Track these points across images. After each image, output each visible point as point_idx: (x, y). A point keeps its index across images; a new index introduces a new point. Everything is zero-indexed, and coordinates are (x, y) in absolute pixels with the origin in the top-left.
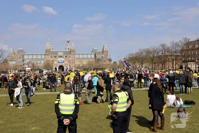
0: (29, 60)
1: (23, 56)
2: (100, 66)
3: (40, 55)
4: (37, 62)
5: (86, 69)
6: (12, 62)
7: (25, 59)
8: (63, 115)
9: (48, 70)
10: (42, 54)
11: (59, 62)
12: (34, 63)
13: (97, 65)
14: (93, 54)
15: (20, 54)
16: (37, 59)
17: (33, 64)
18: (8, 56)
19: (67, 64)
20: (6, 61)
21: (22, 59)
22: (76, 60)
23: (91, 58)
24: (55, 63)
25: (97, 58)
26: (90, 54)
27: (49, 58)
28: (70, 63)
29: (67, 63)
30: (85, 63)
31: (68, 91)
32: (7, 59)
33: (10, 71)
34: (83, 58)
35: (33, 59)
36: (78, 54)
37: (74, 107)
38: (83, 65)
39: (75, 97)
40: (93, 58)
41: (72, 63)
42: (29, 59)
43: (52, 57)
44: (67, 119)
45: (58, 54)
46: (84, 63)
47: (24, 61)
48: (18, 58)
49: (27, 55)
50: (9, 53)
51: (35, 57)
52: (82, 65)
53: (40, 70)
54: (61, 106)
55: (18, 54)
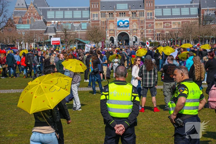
0: (57, 22)
1: (45, 12)
2: (210, 34)
3: (79, 9)
4: (72, 26)
5: (177, 41)
6: (23, 25)
7: (49, 19)
8: (114, 118)
9: (97, 42)
10: (84, 9)
11: (119, 26)
12: (68, 27)
13: (204, 30)
14: (195, 6)
15: (38, 8)
16: (73, 19)
17: (66, 30)
18: (16, 13)
19: (137, 30)
20: (11, 24)
21: (42, 20)
22: (156, 20)
23: (190, 16)
24: (111, 27)
25: (203, 16)
26: (187, 6)
27: (97, 17)
28: (142, 27)
29: (135, 27)
30: (175, 26)
31: (121, 79)
32: (12, 19)
33: (21, 45)
34: (172, 16)
35: (64, 19)
36: (160, 7)
37: (130, 106)
38: (171, 32)
39: (132, 90)
40: (196, 16)
41: (147, 26)
42: (57, 19)
43: (103, 15)
44: (121, 125)
45: (116, 8)
46: (173, 27)
47: (46, 23)
48: (35, 17)
49: (53, 10)
50: (17, 6)
51: (68, 15)
52: (168, 32)
53: (80, 42)
54: (111, 104)
55: (35, 8)
